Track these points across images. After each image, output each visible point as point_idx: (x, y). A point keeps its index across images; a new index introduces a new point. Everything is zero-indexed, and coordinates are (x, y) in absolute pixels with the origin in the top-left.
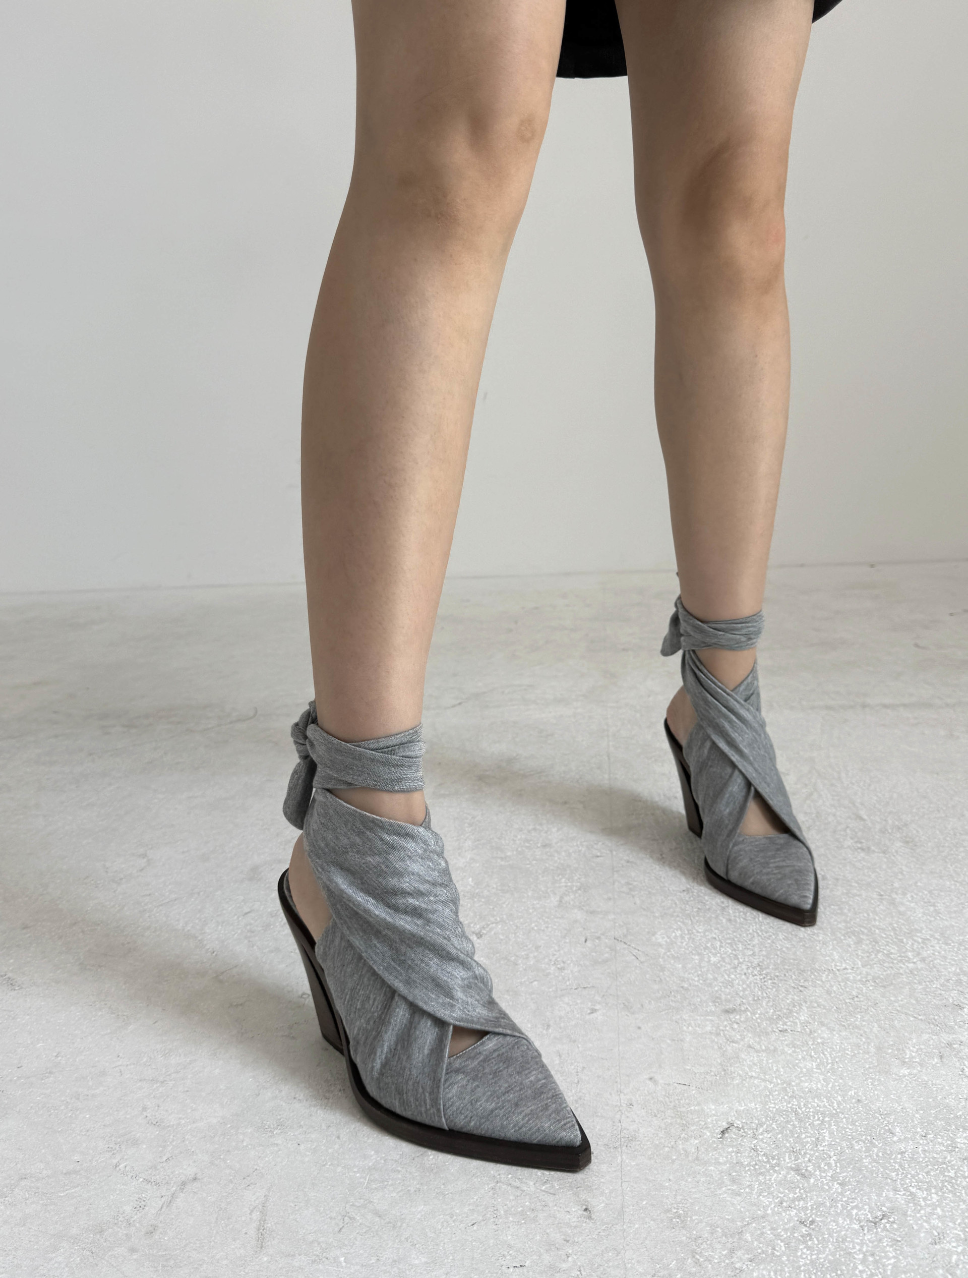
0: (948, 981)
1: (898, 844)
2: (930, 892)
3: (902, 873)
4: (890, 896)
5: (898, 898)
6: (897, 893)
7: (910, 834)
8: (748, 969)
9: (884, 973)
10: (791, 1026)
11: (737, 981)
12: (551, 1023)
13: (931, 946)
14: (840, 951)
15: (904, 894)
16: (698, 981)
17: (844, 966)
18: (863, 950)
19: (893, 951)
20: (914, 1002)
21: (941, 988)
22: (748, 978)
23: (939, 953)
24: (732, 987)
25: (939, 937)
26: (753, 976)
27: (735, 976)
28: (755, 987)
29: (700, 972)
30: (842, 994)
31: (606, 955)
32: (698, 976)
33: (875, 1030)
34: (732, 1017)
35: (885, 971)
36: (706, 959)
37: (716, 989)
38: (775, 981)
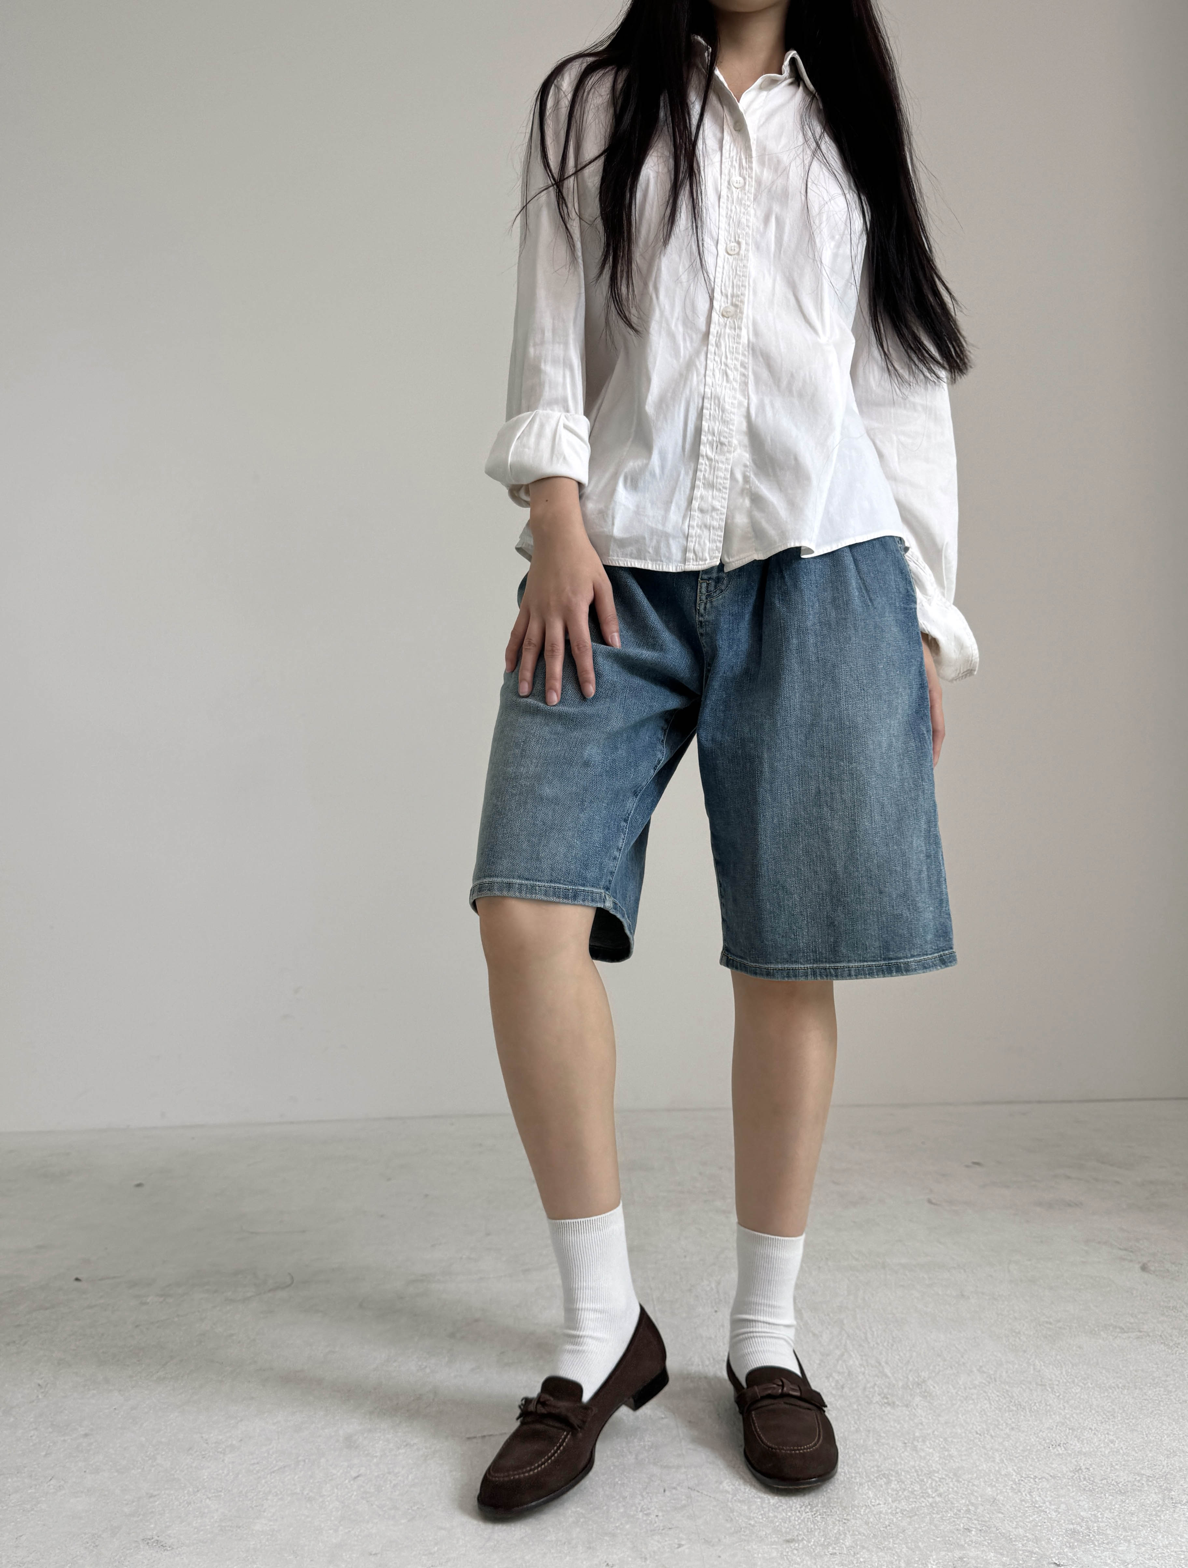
0: (959, 1511)
1: (918, 1399)
2: (945, 1439)
3: (922, 1424)
4: (912, 1443)
5: (919, 1445)
6: (918, 1442)
7: (928, 1390)
8: (801, 1507)
9: (910, 1507)
10: (839, 1550)
11: (793, 1517)
12: (648, 1556)
13: (947, 1484)
14: (874, 1490)
15: (924, 1441)
16: (762, 1518)
17: (878, 1502)
18: (893, 1489)
19: (916, 1489)
20: (934, 1528)
21: (955, 1516)
22: (802, 1515)
23: (953, 1488)
24: (790, 1522)
25: (952, 1477)
26: (806, 1513)
27: (792, 1513)
28: (808, 1521)
29: (762, 1512)
30: (877, 1524)
31: (683, 1502)
32: (761, 1515)
33: (904, 1550)
34: (792, 1545)
35: (910, 1505)
36: (767, 1501)
37: (777, 1524)
38: (824, 1516)
